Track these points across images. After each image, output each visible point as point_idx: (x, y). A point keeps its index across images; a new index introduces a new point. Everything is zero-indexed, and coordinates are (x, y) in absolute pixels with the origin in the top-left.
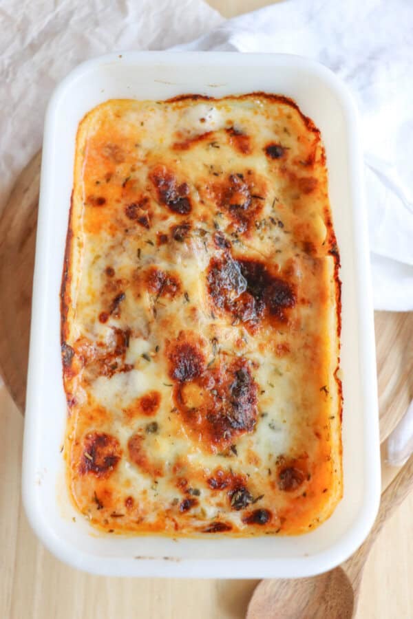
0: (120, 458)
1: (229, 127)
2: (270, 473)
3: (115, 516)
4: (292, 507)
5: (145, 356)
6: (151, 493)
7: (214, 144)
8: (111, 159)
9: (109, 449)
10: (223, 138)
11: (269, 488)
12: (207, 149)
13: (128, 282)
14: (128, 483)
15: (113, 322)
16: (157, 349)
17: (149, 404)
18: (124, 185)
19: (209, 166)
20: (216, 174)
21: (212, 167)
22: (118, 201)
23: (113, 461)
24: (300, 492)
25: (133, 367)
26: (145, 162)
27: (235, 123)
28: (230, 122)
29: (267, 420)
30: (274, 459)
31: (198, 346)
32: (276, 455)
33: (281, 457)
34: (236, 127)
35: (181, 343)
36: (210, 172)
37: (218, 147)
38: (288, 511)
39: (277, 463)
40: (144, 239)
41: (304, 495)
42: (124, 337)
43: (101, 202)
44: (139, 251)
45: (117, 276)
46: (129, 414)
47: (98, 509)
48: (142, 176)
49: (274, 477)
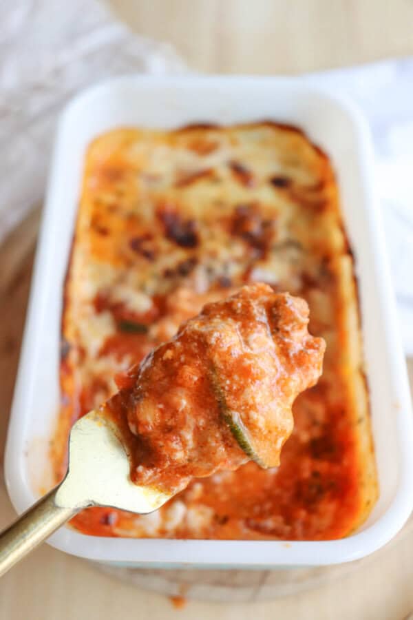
43: (103, 231)
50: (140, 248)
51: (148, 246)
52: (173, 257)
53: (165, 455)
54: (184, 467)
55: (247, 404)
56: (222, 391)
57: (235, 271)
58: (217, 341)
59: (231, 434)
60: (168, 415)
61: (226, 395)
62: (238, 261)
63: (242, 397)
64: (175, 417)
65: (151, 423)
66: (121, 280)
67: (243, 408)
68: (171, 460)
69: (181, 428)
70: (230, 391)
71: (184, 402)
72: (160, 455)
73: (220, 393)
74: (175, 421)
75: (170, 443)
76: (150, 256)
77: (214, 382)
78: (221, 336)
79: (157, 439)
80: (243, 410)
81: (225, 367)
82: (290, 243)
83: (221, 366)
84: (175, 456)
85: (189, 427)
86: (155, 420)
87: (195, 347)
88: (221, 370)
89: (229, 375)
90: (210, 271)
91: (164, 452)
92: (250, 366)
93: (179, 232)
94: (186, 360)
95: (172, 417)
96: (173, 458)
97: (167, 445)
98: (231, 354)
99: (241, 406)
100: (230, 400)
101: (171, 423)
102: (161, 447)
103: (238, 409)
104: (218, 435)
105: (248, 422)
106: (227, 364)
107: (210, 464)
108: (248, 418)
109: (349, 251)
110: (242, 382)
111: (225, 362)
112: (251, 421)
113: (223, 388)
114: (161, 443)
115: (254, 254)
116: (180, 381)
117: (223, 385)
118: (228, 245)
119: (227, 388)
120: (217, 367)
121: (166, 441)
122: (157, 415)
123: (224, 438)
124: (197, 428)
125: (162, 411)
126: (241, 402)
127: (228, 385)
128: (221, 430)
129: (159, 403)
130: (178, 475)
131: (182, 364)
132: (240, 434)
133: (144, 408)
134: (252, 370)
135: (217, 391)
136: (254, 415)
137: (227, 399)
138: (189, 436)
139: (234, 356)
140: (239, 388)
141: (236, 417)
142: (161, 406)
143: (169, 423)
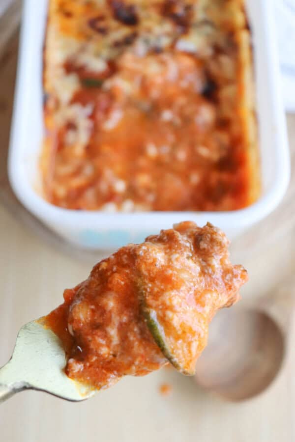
50: (96, 26)
51: (101, 24)
52: (120, 32)
53: (92, 349)
54: (109, 362)
55: (163, 304)
56: (144, 291)
57: (165, 42)
58: (145, 253)
59: (147, 328)
60: (98, 314)
61: (147, 295)
62: (168, 35)
63: (161, 299)
64: (103, 316)
65: (83, 320)
66: (82, 50)
67: (161, 307)
68: (98, 355)
69: (107, 325)
70: (151, 293)
71: (111, 303)
72: (89, 349)
73: (142, 293)
74: (103, 319)
75: (97, 338)
76: (103, 32)
77: (138, 285)
78: (148, 249)
79: (87, 335)
80: (161, 309)
81: (150, 274)
82: (206, 22)
83: (146, 273)
84: (101, 350)
85: (114, 324)
86: (87, 318)
87: (125, 258)
88: (145, 277)
89: (152, 280)
90: (147, 41)
91: (92, 346)
92: (171, 275)
93: (125, 14)
94: (117, 269)
95: (100, 316)
96: (99, 352)
97: (95, 340)
98: (155, 265)
99: (159, 306)
100: (150, 300)
101: (99, 321)
102: (90, 341)
103: (156, 308)
104: (136, 329)
105: (163, 320)
106: (151, 272)
107: (130, 359)
108: (165, 316)
109: (247, 27)
110: (162, 287)
111: (149, 271)
112: (167, 319)
113: (146, 290)
114: (90, 338)
115: (179, 30)
116: (110, 286)
117: (146, 287)
118: (160, 23)
119: (149, 290)
120: (143, 274)
121: (93, 335)
122: (89, 314)
123: (142, 332)
124: (121, 324)
125: (93, 311)
126: (159, 303)
127: (150, 288)
128: (139, 325)
129: (92, 305)
130: (104, 371)
131: (113, 273)
132: (155, 328)
133: (79, 309)
134: (173, 278)
135: (140, 292)
136: (169, 314)
137: (147, 298)
138: (113, 332)
139: (158, 267)
140: (159, 290)
141: (153, 314)
142: (93, 307)
143: (98, 321)
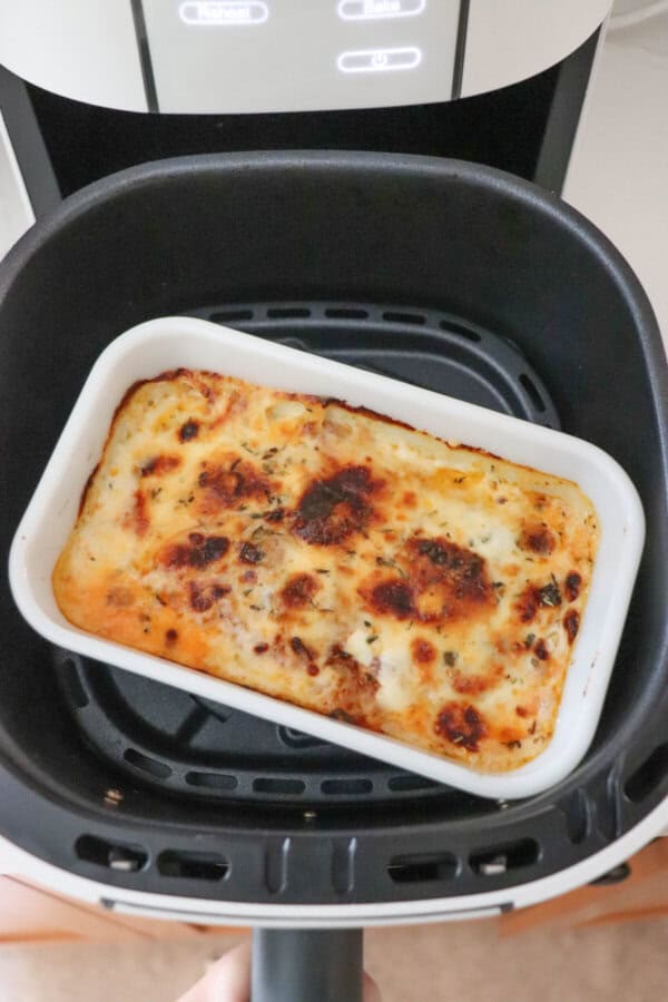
0: (471, 707)
1: (140, 473)
2: (530, 559)
3: (532, 731)
4: (569, 549)
5: (370, 641)
6: (517, 686)
7: (154, 494)
8: (123, 608)
9: (458, 714)
10: (152, 482)
11: (544, 566)
12: (158, 501)
13: (283, 629)
14: (501, 707)
15: (320, 662)
16: (367, 624)
17: (423, 654)
18: (164, 604)
19: (178, 504)
20: (191, 500)
21: (181, 501)
22: (180, 616)
23: (472, 716)
24: (557, 536)
25: (376, 659)
26: (145, 573)
27: (138, 466)
28: (135, 470)
29: (477, 542)
30: (518, 550)
31: (379, 579)
32: (514, 546)
33: (518, 544)
34: (143, 465)
35: (370, 596)
36: (186, 505)
37: (160, 490)
38: (572, 553)
39: (522, 549)
40: (240, 598)
41: (560, 534)
42: (339, 656)
43: (172, 636)
44: (253, 607)
45: (270, 640)
46: (428, 679)
47: (520, 746)
48: (162, 580)
49: (536, 557)
